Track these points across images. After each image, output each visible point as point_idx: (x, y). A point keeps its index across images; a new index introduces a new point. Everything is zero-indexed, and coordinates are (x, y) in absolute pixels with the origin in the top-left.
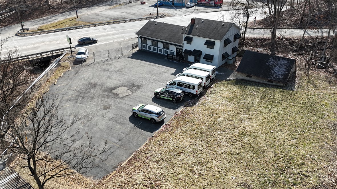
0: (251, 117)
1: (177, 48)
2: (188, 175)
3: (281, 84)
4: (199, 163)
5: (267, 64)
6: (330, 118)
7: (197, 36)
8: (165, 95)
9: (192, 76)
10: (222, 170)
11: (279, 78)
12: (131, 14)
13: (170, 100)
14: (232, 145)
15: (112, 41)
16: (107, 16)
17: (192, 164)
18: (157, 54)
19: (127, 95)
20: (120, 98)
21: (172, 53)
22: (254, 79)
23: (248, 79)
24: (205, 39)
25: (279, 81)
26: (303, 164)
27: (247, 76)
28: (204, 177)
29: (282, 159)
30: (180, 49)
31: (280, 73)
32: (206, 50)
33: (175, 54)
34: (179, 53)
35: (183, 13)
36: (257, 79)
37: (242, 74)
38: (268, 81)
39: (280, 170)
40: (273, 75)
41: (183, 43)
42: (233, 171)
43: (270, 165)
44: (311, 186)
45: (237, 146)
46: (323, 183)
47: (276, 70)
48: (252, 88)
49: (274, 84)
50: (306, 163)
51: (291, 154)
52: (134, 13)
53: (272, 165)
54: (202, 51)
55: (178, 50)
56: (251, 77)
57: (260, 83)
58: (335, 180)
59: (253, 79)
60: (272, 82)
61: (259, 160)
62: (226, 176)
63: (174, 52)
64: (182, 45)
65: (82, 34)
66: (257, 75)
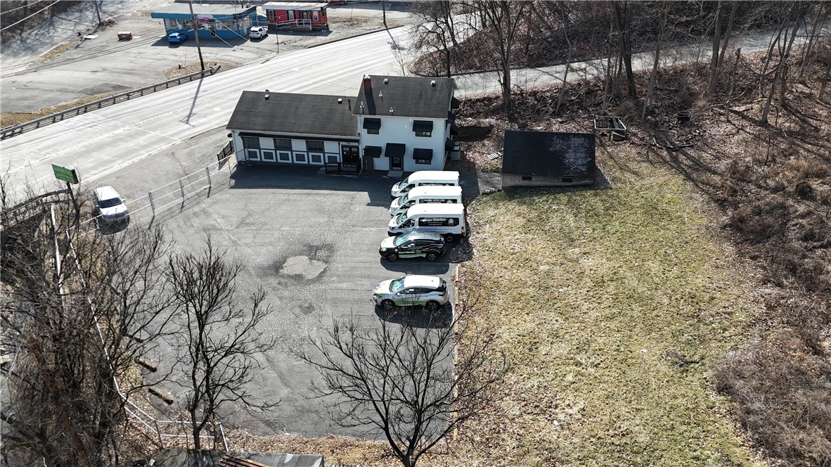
0: (585, 249)
1: (343, 147)
2: (579, 373)
3: (586, 182)
4: (577, 348)
5: (551, 149)
6: (695, 221)
7: (392, 114)
8: (410, 251)
9: (433, 201)
10: (618, 346)
11: (581, 172)
12: (125, 73)
13: (421, 257)
14: (599, 303)
15: (144, 155)
16: (60, 87)
17: (568, 354)
18: (293, 166)
19: (320, 271)
20: (313, 281)
21: (332, 159)
22: (537, 181)
23: (526, 183)
24: (411, 120)
25: (582, 176)
26: (713, 298)
27: (524, 179)
28: (602, 365)
29: (682, 300)
30: (350, 147)
31: (580, 162)
32: (413, 142)
33: (339, 159)
34: (350, 156)
35: (255, 56)
36: (542, 181)
37: (513, 177)
38: (564, 180)
39: (693, 317)
40: (569, 168)
41: (359, 134)
42: (636, 342)
43: (675, 315)
44: (744, 324)
45: (606, 303)
46: (754, 316)
47: (570, 157)
48: (545, 198)
49: (574, 183)
50: (714, 296)
51: (687, 290)
52: (132, 70)
53: (678, 314)
54: (404, 145)
55: (348, 149)
56: (530, 179)
57: (550, 187)
58: (765, 306)
59: (535, 182)
60: (570, 181)
61: (654, 313)
62: (631, 352)
63: (338, 156)
64: (358, 138)
65: (39, 150)
66: (542, 173)
